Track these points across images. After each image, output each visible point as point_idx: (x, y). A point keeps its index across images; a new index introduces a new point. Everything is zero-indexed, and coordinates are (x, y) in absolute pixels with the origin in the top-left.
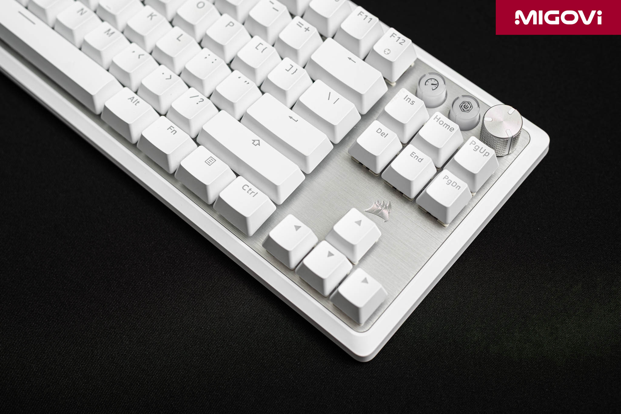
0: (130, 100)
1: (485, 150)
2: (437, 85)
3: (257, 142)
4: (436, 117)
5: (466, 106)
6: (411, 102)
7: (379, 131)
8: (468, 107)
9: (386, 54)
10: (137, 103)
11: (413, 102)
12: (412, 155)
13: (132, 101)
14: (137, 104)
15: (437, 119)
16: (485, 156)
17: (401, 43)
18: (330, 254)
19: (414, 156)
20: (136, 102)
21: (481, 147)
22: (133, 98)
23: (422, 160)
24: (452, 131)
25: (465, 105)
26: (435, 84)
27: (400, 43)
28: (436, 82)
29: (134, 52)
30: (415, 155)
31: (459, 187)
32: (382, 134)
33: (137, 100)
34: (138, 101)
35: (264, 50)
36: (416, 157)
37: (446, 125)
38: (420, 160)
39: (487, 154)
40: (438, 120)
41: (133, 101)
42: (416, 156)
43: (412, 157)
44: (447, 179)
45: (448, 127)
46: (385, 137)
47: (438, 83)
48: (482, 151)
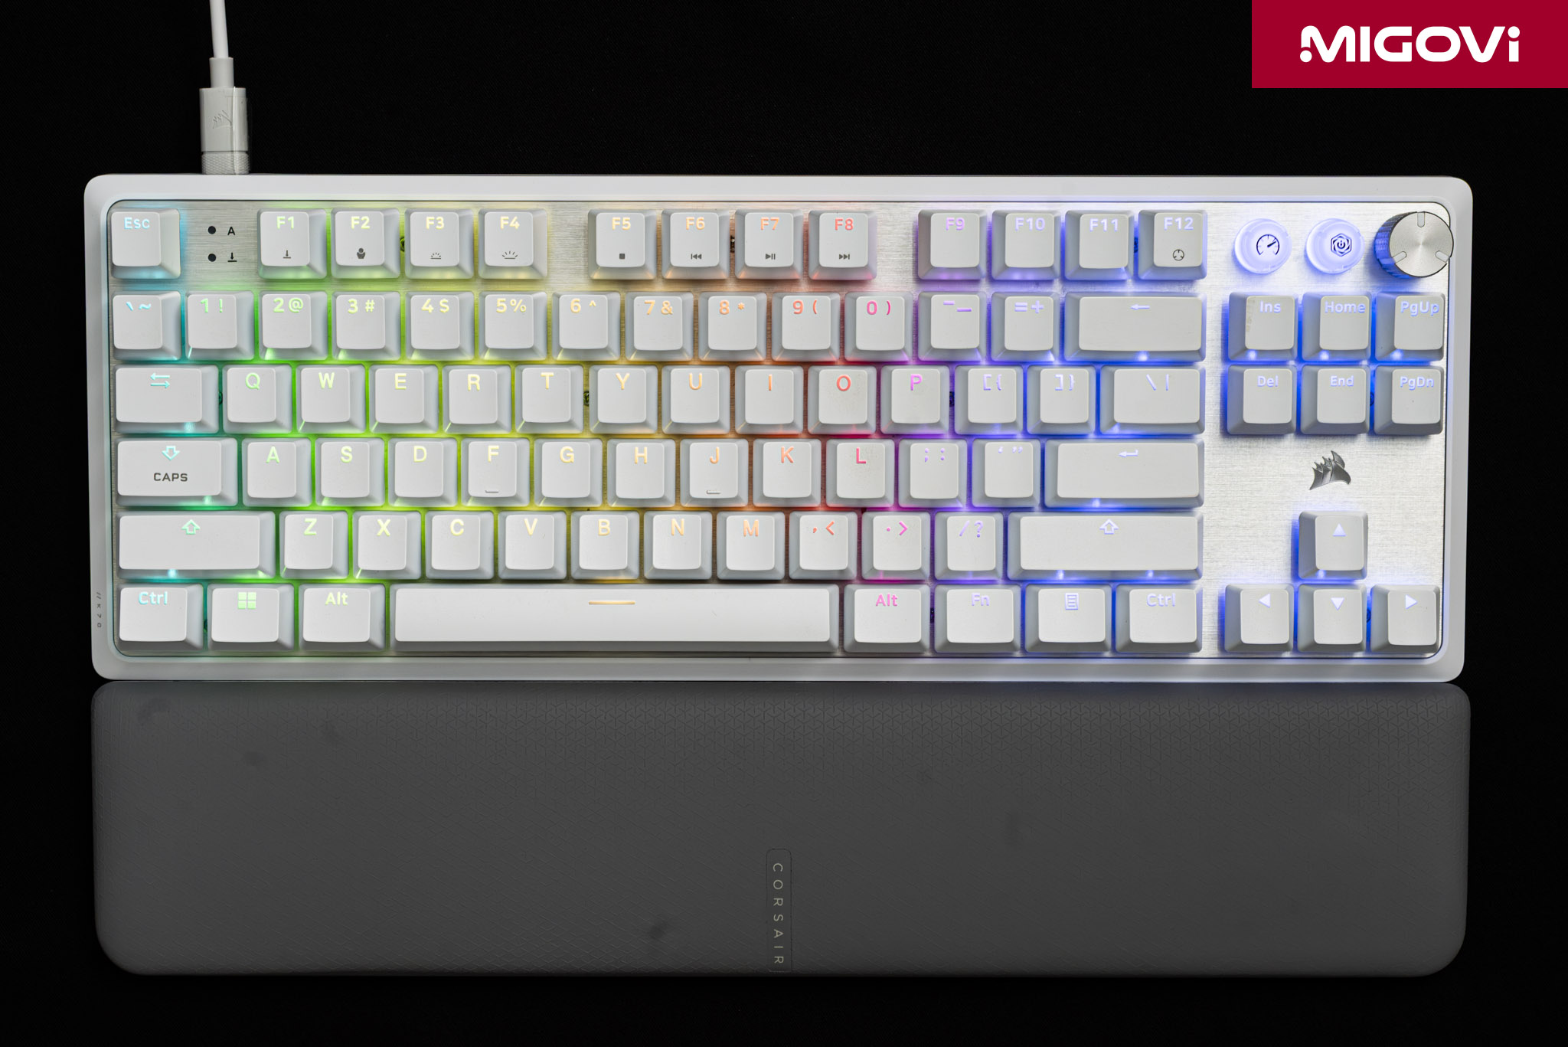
0: (880, 605)
2: (1275, 242)
9: (1179, 260)
10: (894, 602)
13: (884, 605)
14: (896, 603)
20: (891, 601)
22: (881, 597)
26: (1271, 242)
28: (1271, 240)
29: (815, 530)
33: (889, 596)
34: (891, 597)
41: (886, 603)
47: (1275, 238)
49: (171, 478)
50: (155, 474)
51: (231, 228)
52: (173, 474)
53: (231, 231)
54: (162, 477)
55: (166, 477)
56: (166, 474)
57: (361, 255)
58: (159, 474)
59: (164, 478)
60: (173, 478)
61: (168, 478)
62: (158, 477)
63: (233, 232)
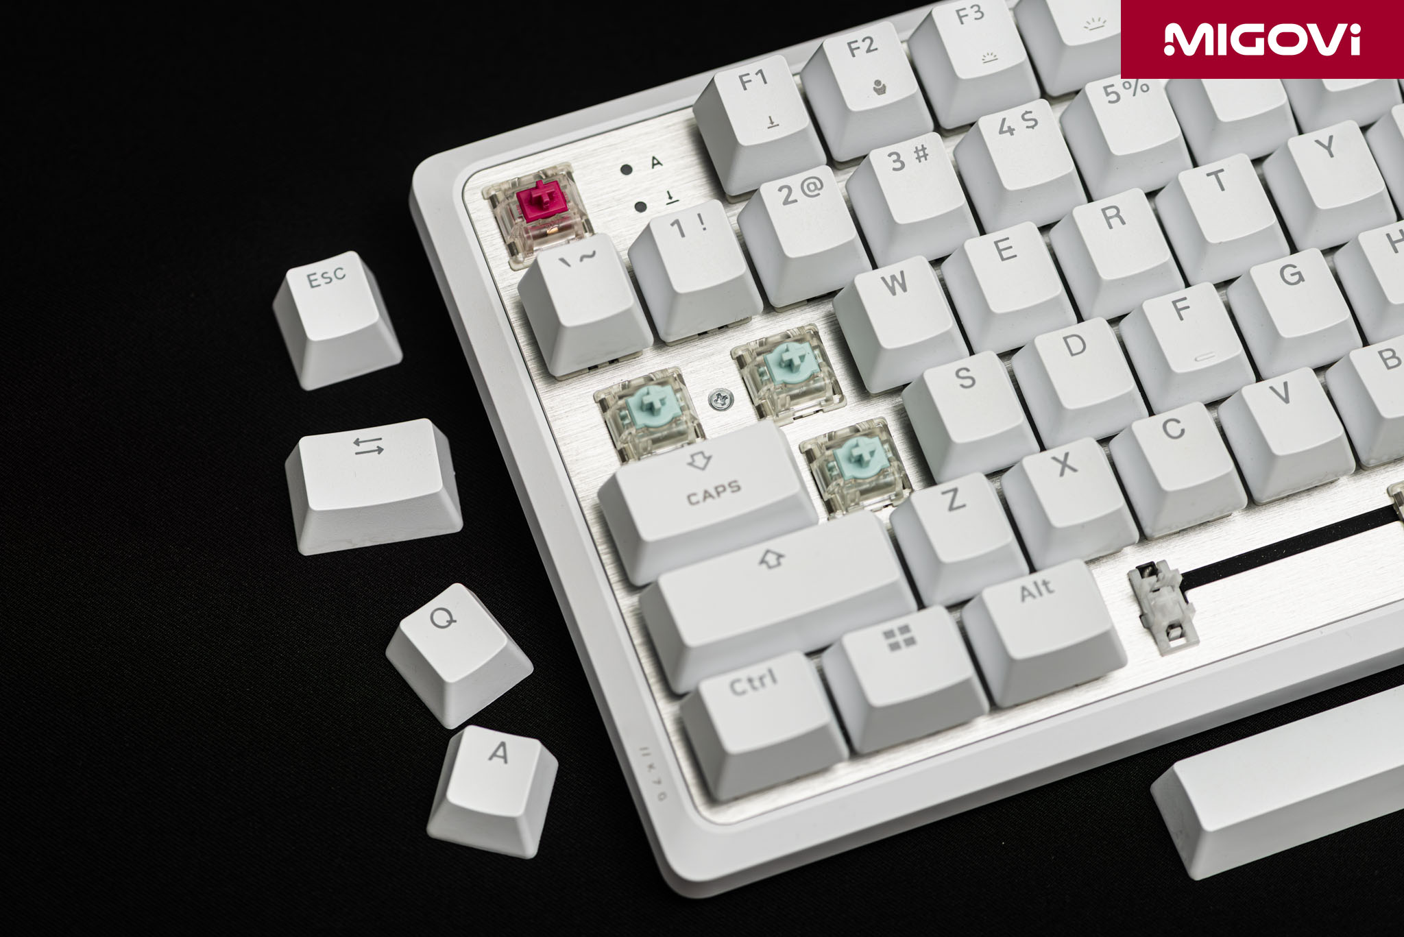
49: (714, 493)
50: (689, 497)
51: (654, 158)
52: (716, 488)
53: (656, 163)
54: (700, 496)
55: (707, 495)
56: (706, 492)
57: (880, 89)
58: (694, 494)
59: (705, 498)
60: (718, 493)
61: (711, 496)
62: (694, 499)
63: (659, 163)
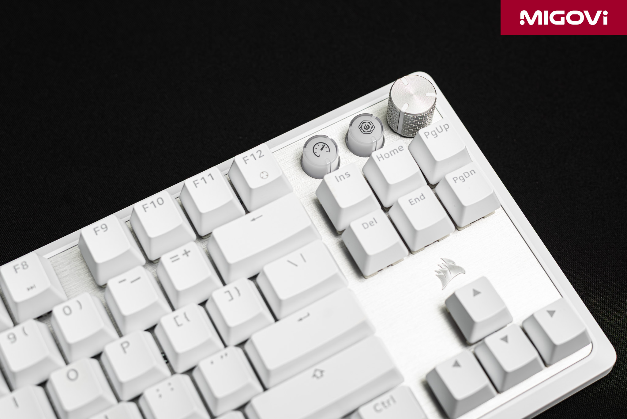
1: (440, 126)
2: (324, 145)
3: (318, 374)
4: (379, 158)
5: (367, 127)
6: (345, 176)
7: (366, 226)
8: (368, 125)
9: (266, 178)
11: (347, 174)
12: (412, 203)
15: (380, 158)
16: (447, 130)
17: (261, 155)
18: (505, 339)
19: (414, 202)
21: (435, 129)
23: (423, 195)
24: (403, 149)
25: (364, 127)
27: (260, 157)
28: (321, 145)
30: (413, 200)
31: (472, 172)
32: (371, 224)
35: (186, 317)
36: (417, 200)
37: (392, 153)
38: (422, 197)
39: (446, 127)
40: (382, 157)
42: (415, 200)
43: (414, 204)
44: (457, 179)
45: (395, 151)
46: (376, 222)
47: (323, 143)
48: (440, 130)
